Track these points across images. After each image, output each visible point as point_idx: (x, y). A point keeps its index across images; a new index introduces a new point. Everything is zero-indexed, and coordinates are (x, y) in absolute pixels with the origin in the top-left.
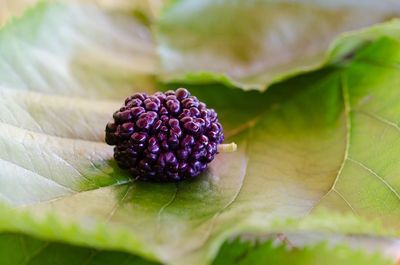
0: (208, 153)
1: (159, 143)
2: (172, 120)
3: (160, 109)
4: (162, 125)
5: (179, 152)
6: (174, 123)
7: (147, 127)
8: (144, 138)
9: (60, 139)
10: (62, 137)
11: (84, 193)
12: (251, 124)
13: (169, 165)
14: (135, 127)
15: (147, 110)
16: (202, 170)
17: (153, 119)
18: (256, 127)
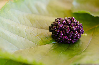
0: (78, 36)
1: (63, 33)
2: (67, 26)
3: (64, 23)
4: (64, 28)
5: (69, 36)
6: (68, 27)
7: (60, 28)
8: (59, 31)
9: (38, 29)
10: (38, 28)
11: (41, 46)
12: (96, 26)
13: (66, 39)
14: (56, 28)
15: (60, 23)
16: (76, 41)
17: (62, 26)
18: (97, 27)
